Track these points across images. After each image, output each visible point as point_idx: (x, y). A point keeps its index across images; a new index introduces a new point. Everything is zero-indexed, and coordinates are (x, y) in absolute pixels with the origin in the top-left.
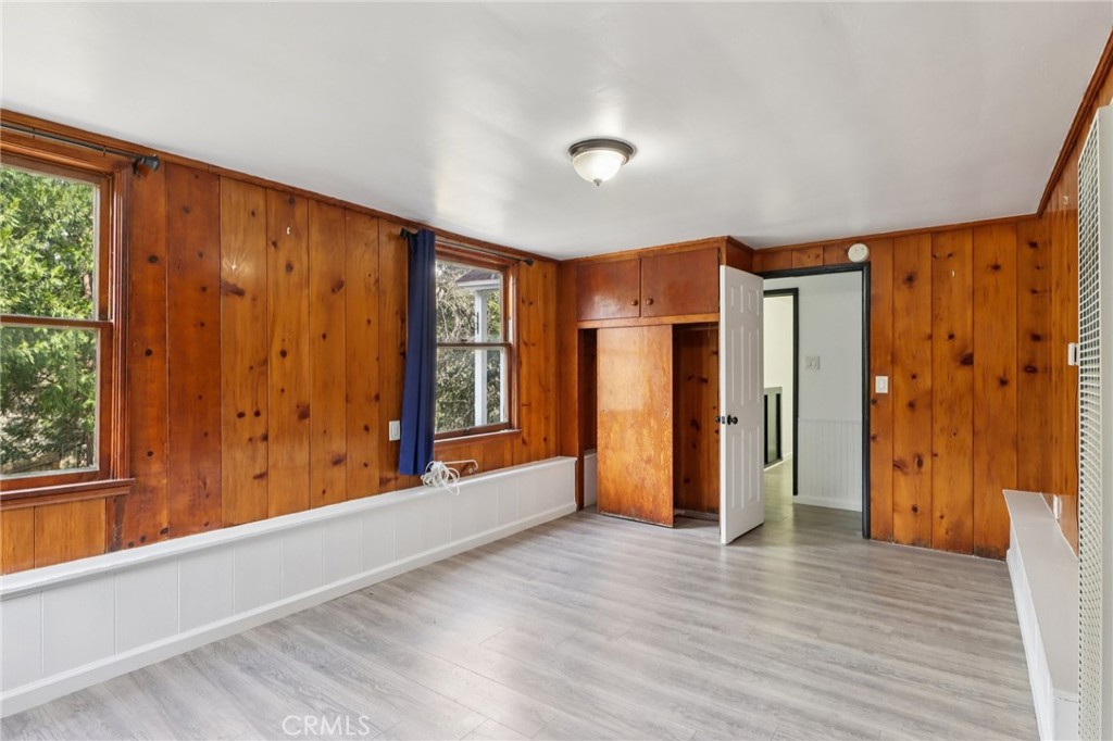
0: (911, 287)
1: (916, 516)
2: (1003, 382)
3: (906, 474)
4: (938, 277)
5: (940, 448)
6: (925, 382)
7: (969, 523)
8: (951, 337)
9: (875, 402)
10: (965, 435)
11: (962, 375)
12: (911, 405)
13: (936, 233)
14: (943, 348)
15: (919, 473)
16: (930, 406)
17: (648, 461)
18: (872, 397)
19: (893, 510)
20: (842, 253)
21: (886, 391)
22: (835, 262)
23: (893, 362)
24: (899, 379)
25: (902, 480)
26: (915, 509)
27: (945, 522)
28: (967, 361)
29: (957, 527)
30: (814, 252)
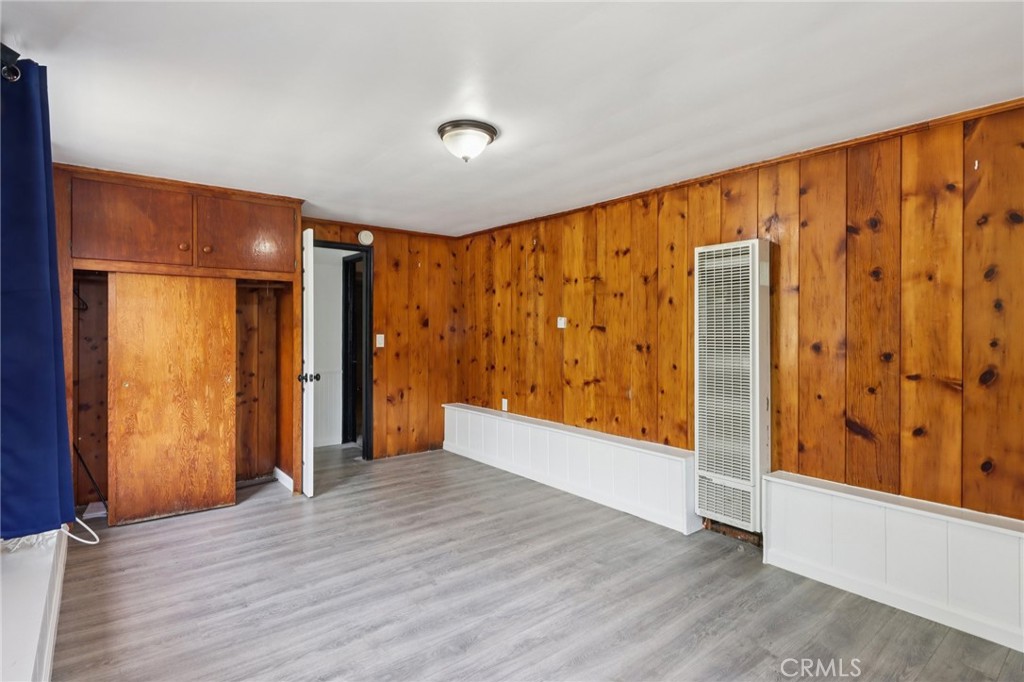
0: (397, 270)
1: (399, 434)
2: (442, 338)
3: (394, 405)
4: (412, 266)
5: (413, 384)
6: (404, 339)
7: (427, 431)
8: (418, 307)
9: (376, 354)
10: (425, 373)
11: (424, 333)
12: (397, 355)
13: (411, 235)
14: (414, 315)
15: (401, 402)
16: (407, 354)
17: (201, 438)
18: (374, 349)
19: (387, 433)
20: (354, 235)
21: (382, 345)
22: (348, 241)
23: (387, 323)
24: (390, 336)
25: (392, 410)
26: (399, 429)
27: (415, 434)
28: (425, 324)
29: (421, 434)
30: (334, 229)
